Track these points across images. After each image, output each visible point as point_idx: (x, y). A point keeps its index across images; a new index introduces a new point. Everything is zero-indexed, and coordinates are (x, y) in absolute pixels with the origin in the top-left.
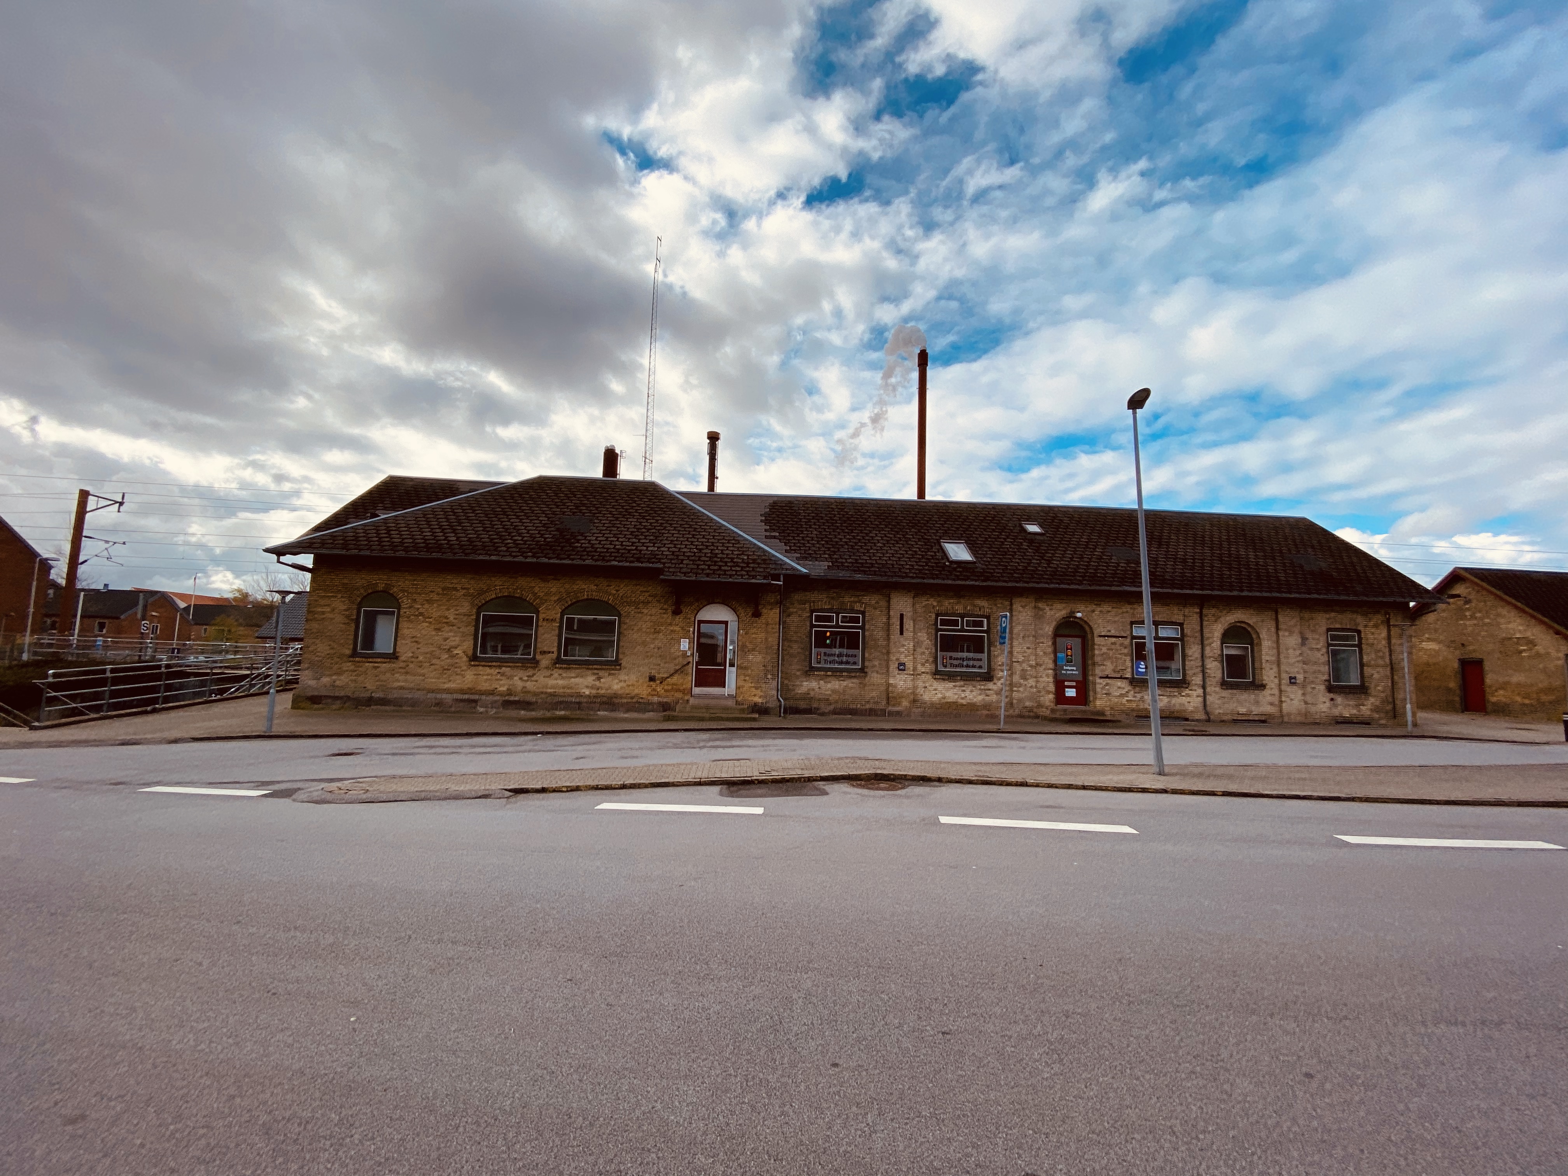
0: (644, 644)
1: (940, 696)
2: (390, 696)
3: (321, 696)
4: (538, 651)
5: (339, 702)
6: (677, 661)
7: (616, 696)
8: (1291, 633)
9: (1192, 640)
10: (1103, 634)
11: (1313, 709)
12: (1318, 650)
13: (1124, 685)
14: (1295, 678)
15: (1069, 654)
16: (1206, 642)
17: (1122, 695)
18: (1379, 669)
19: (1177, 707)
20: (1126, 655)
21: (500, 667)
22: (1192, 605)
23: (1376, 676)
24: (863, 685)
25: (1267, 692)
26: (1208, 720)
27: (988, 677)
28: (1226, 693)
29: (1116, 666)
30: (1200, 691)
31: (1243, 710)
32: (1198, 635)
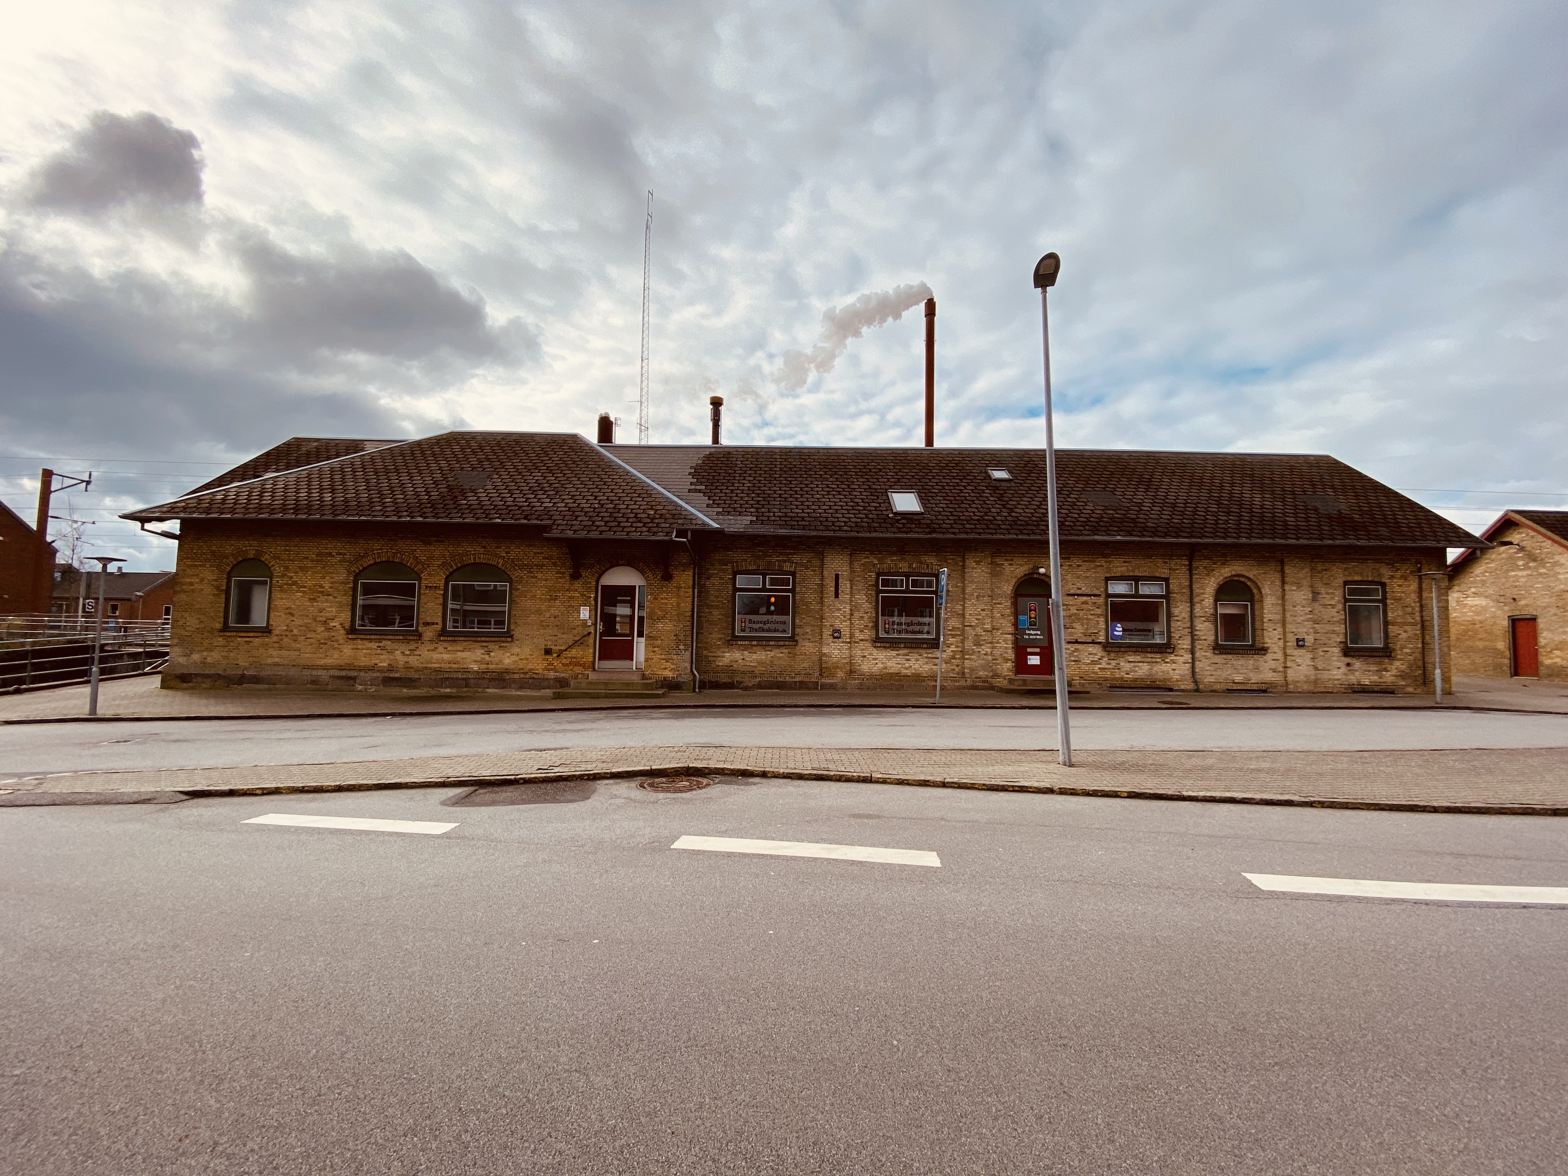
0: (539, 612)
1: (880, 665)
2: (263, 673)
3: (191, 675)
4: (421, 621)
5: (209, 680)
6: (576, 632)
7: (507, 671)
8: (1299, 586)
9: (1178, 597)
10: (1072, 592)
11: (1325, 675)
12: (1333, 606)
13: (1097, 650)
14: (1303, 640)
15: (1033, 616)
16: (1196, 600)
17: (1093, 663)
18: (1408, 628)
19: (1160, 675)
20: (1099, 616)
21: (380, 641)
22: (1179, 557)
23: (1404, 635)
24: (792, 656)
25: (1269, 656)
26: (1197, 690)
27: (934, 644)
28: (1219, 659)
29: (1087, 629)
30: (1188, 657)
31: (1238, 678)
32: (1186, 591)
